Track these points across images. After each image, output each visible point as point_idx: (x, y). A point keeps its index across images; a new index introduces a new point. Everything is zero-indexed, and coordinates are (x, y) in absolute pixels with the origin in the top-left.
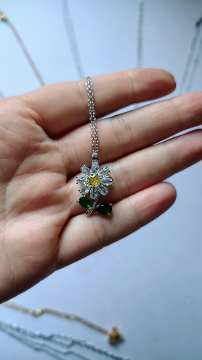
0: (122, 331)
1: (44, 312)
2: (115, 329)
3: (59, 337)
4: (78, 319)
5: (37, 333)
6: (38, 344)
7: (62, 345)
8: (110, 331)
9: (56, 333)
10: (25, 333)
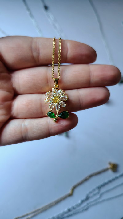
0: (114, 161)
1: (74, 189)
2: (110, 164)
3: (91, 192)
4: (91, 176)
5: (79, 202)
6: (85, 207)
7: (95, 195)
8: (109, 166)
9: (88, 193)
10: (74, 208)
